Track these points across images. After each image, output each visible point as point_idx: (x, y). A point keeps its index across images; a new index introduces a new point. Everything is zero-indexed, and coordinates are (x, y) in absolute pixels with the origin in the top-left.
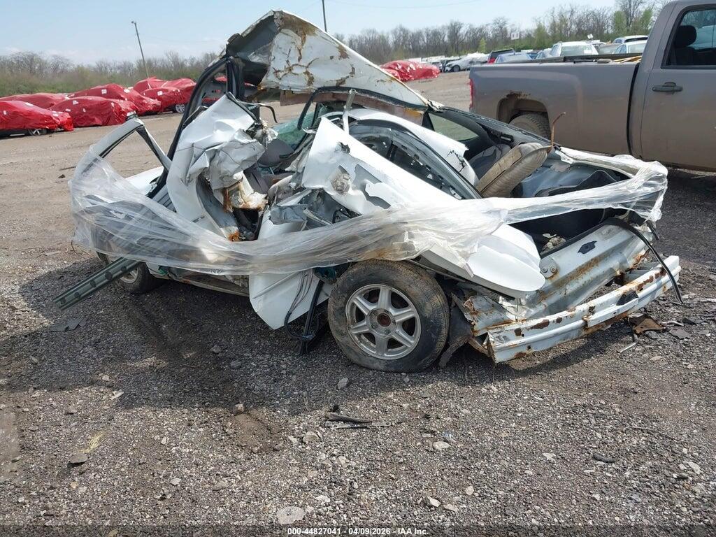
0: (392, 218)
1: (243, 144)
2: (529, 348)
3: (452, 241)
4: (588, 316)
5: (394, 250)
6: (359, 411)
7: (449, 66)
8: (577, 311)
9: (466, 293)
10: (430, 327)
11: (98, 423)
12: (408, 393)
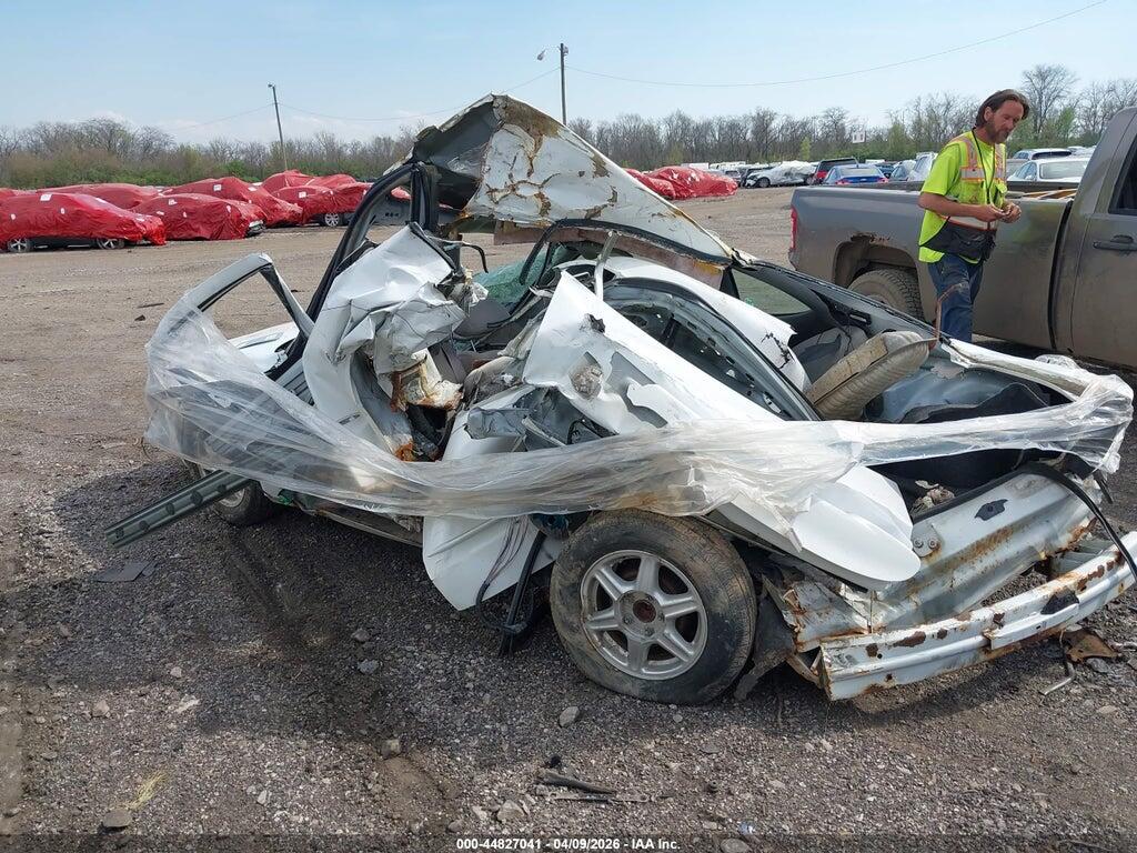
0: (669, 445)
1: (431, 307)
2: (889, 677)
3: (768, 489)
4: (991, 629)
5: (670, 498)
6: (596, 771)
7: (752, 178)
8: (972, 621)
9: (786, 574)
10: (723, 630)
11: (155, 755)
12: (680, 742)
